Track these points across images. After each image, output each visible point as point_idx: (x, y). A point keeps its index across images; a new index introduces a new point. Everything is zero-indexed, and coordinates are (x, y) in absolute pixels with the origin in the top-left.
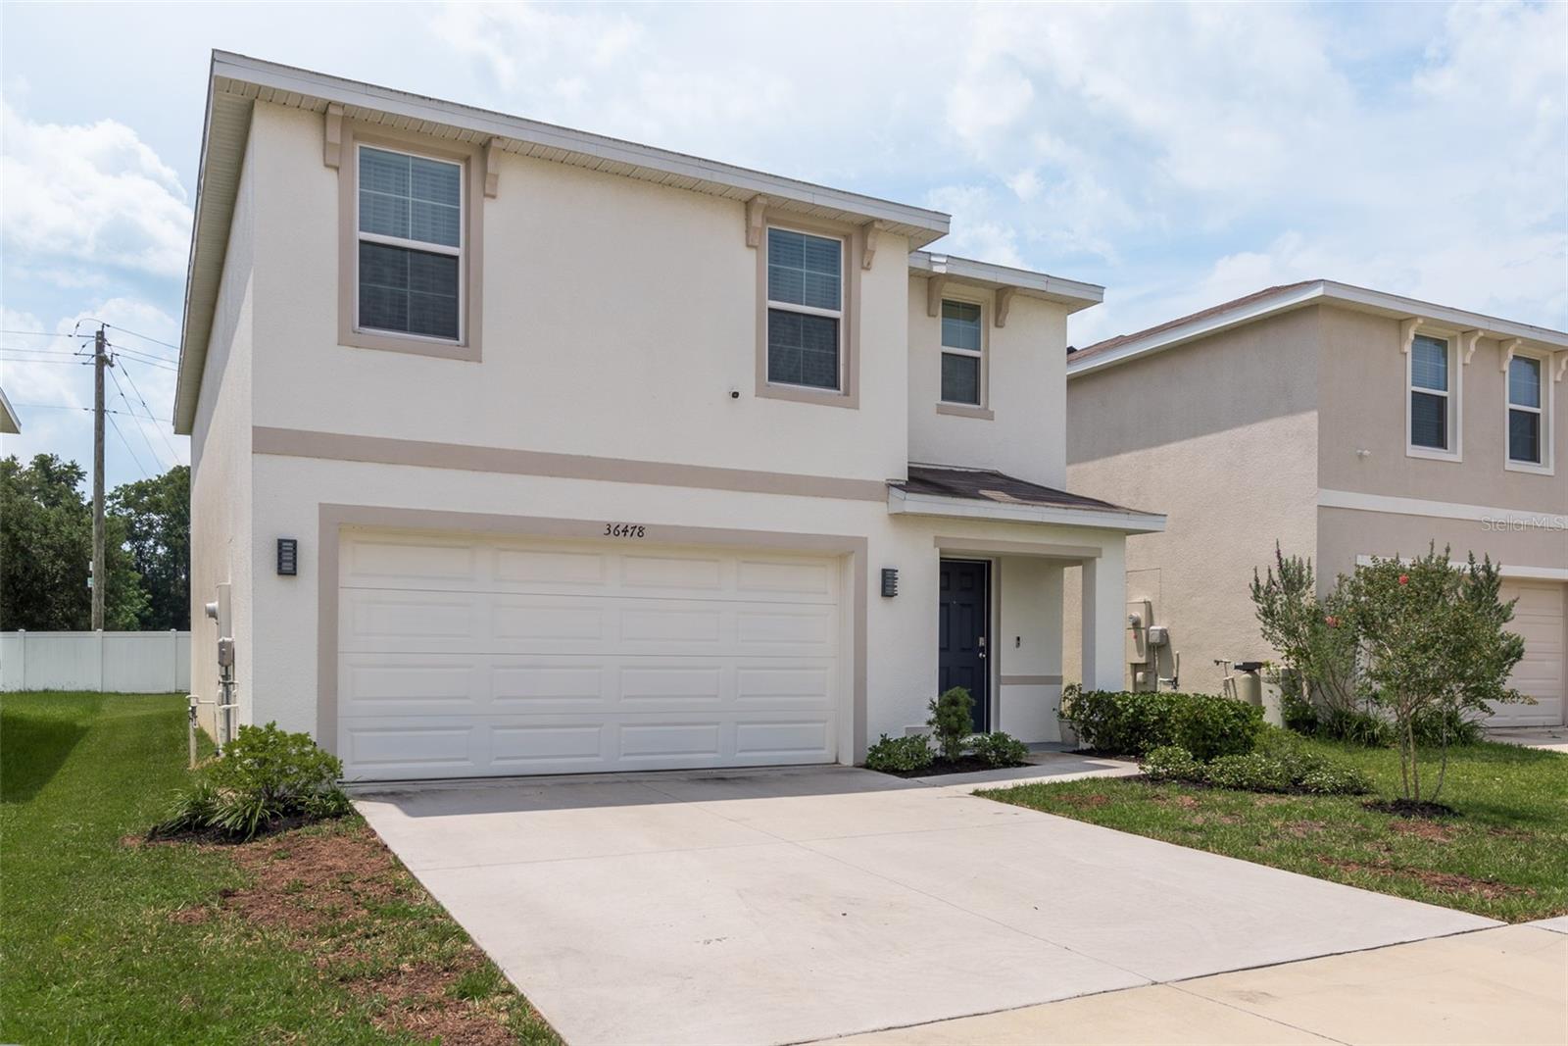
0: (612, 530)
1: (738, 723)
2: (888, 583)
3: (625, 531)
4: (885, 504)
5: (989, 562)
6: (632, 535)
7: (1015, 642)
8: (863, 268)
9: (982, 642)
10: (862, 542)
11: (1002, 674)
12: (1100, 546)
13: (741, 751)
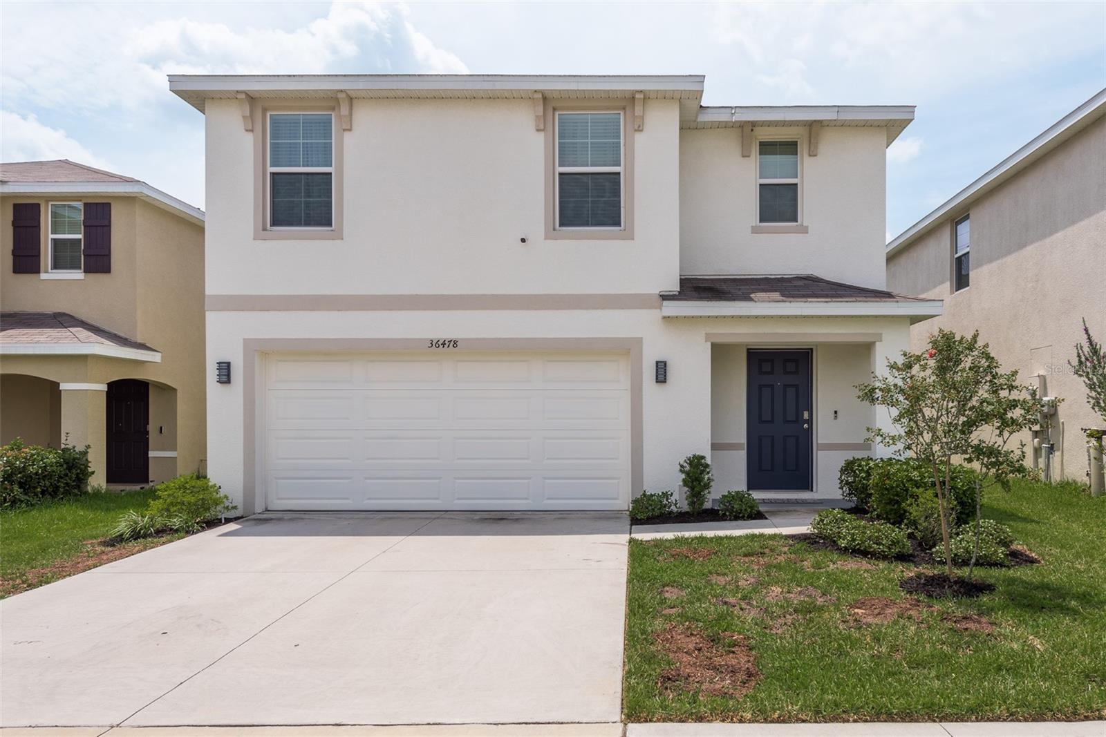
0: (434, 344)
1: (545, 478)
2: (662, 372)
3: (444, 344)
4: (659, 310)
5: (812, 349)
6: (449, 346)
7: (833, 415)
8: (636, 131)
9: (806, 415)
10: (639, 341)
11: (819, 442)
12: (881, 332)
13: (548, 499)
